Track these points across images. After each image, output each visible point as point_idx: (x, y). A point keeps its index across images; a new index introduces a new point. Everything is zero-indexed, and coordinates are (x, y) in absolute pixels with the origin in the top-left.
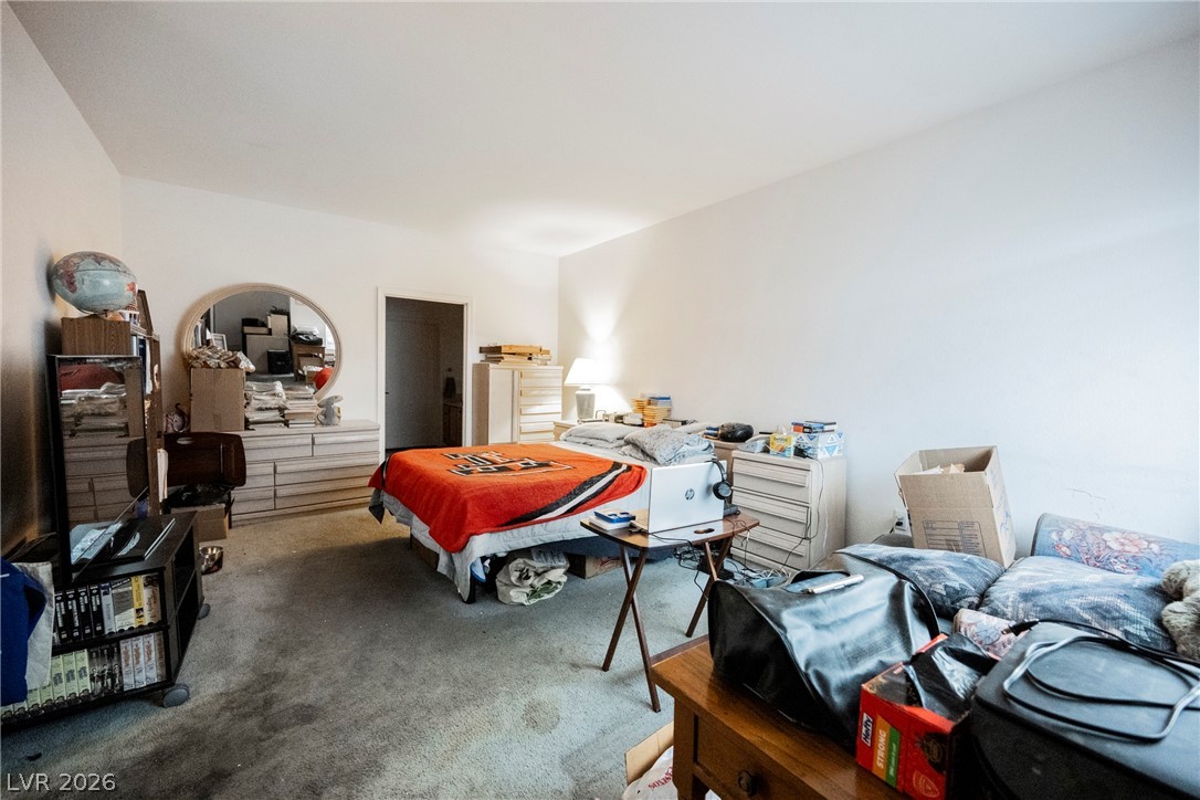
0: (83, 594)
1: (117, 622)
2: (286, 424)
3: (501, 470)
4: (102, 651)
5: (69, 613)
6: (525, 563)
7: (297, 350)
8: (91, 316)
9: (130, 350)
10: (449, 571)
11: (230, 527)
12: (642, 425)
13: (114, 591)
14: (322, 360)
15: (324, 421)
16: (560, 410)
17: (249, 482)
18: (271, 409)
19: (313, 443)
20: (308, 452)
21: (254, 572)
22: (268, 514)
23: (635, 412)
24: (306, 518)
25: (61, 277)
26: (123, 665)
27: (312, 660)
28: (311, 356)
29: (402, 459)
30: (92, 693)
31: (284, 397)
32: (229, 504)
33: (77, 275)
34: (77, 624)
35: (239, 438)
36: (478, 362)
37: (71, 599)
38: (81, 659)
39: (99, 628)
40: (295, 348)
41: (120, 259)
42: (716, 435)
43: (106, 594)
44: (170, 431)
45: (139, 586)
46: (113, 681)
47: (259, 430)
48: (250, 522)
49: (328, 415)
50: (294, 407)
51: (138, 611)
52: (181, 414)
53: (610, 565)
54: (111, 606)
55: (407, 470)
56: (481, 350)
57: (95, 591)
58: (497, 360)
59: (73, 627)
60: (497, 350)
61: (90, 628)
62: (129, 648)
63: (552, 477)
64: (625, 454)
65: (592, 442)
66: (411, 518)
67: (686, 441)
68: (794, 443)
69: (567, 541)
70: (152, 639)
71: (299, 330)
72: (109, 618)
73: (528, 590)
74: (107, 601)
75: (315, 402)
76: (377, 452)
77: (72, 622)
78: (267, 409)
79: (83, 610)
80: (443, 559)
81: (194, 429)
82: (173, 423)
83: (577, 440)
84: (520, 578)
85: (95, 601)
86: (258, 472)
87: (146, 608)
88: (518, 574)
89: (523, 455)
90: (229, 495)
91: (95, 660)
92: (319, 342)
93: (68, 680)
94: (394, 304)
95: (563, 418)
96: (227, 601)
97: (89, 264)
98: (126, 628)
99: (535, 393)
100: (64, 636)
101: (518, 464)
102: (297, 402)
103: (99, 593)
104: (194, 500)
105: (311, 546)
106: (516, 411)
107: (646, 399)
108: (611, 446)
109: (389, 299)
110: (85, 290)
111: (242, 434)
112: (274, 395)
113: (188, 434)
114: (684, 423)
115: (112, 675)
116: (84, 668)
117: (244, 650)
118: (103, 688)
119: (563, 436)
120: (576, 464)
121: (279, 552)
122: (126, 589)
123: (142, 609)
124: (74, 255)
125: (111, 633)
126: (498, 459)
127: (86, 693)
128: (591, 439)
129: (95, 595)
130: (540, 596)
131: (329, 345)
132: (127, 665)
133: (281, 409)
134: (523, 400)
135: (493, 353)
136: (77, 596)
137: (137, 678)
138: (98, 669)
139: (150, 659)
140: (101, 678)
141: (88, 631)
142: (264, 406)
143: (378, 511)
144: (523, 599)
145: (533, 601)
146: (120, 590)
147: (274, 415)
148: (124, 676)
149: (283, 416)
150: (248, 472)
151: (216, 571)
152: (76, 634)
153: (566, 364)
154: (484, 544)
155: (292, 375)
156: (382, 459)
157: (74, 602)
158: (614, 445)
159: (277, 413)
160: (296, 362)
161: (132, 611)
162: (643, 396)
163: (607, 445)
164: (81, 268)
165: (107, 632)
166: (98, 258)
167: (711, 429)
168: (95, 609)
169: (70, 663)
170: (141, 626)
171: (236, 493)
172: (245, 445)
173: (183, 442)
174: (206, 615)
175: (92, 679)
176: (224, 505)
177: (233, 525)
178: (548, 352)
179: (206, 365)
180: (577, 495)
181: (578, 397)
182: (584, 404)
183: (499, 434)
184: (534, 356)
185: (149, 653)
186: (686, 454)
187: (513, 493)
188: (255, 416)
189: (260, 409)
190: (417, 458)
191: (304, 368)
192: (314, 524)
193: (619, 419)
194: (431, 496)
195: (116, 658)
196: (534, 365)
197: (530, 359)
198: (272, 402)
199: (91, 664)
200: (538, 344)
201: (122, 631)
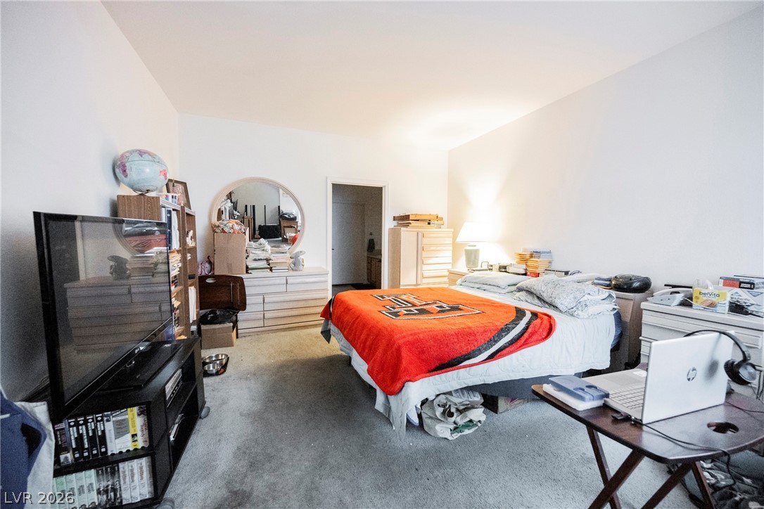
0: (90, 420)
1: (117, 445)
2: (271, 270)
3: (422, 312)
4: (106, 469)
5: (80, 436)
6: (447, 398)
7: (284, 223)
8: (140, 194)
9: (159, 217)
10: (385, 409)
11: (237, 337)
12: (525, 274)
13: (114, 419)
14: (296, 230)
15: (294, 269)
16: (451, 261)
17: (248, 308)
18: (261, 259)
19: (287, 283)
20: (283, 288)
21: (245, 377)
22: (261, 329)
23: (518, 263)
24: (283, 333)
25: (119, 167)
26: (122, 482)
27: (272, 480)
28: (292, 227)
29: (343, 299)
30: (99, 504)
31: (270, 251)
32: (235, 323)
33: (127, 165)
34: (86, 446)
35: (241, 279)
36: (392, 227)
37: (82, 425)
38: (90, 476)
39: (103, 450)
40: (282, 223)
41: (156, 153)
42: (608, 286)
43: (108, 421)
44: (203, 274)
45: (133, 415)
46: (115, 495)
47: (255, 274)
48: (249, 335)
49: (296, 263)
50: (276, 258)
51: (134, 436)
52: (210, 263)
53: (518, 402)
54: (113, 432)
55: (348, 309)
56: (395, 219)
57: (99, 419)
58: (407, 225)
59: (83, 449)
60: (407, 217)
61: (97, 450)
62: (126, 468)
63: (469, 323)
64: (520, 300)
65: (486, 287)
66: (351, 350)
67: (587, 291)
68: (729, 299)
69: (488, 384)
70: (144, 462)
71: (284, 212)
72: (111, 442)
73: (452, 427)
74: (109, 427)
75: (288, 255)
76: (327, 290)
77: (83, 444)
78: (259, 260)
79: (91, 434)
80: (380, 397)
81: (216, 273)
82: (204, 270)
83: (472, 285)
84: (443, 413)
85: (100, 427)
86: (253, 301)
87: (139, 434)
88: (441, 409)
89: (435, 298)
90: (236, 316)
91: (101, 477)
92: (294, 219)
93: (80, 494)
94: (337, 188)
95: (453, 267)
96: (224, 402)
97: (136, 157)
98: (124, 451)
99: (432, 248)
100: (77, 455)
101: (434, 306)
102: (277, 255)
103: (102, 420)
104: (214, 321)
105: (284, 358)
106: (419, 261)
107: (528, 254)
108: (503, 291)
109: (334, 185)
110: (133, 175)
111: (244, 276)
112: (263, 250)
113: (213, 276)
114: (567, 273)
115: (114, 490)
116: (91, 484)
117: (225, 458)
118: (108, 500)
119: (459, 281)
120: (484, 309)
121: (263, 360)
122: (123, 418)
123: (136, 435)
124: (128, 152)
125: (113, 454)
126: (416, 302)
127: (93, 505)
128: (484, 285)
129: (100, 421)
130: (461, 432)
131: (299, 220)
132: (125, 483)
133: (267, 260)
134: (425, 254)
135: (404, 220)
136: (86, 422)
137: (133, 494)
138: (103, 484)
139: (142, 478)
140: (106, 492)
141: (95, 452)
142: (257, 258)
143: (327, 334)
144: (447, 434)
145: (456, 435)
146: (119, 418)
147: (264, 264)
148: (123, 492)
149: (269, 265)
150: (248, 302)
151: (222, 373)
152: (86, 454)
153: (456, 228)
154: (418, 390)
155: (281, 239)
156: (330, 297)
157: (84, 427)
158: (506, 291)
159: (265, 262)
160: (282, 231)
161: (129, 436)
162: (525, 250)
163: (500, 290)
164: (130, 160)
165: (109, 453)
166: (141, 153)
167: (600, 279)
168: (100, 433)
169: (80, 479)
170: (136, 449)
171: (241, 315)
172: (246, 284)
173: (209, 281)
174: (207, 415)
175: (99, 492)
176: (232, 324)
177: (239, 336)
178: (442, 219)
179: (223, 231)
180: (496, 342)
181: (466, 251)
182: (472, 256)
183: (408, 279)
184: (432, 222)
185: (142, 474)
186: (588, 303)
187: (441, 339)
188: (252, 265)
189: (255, 260)
190: (354, 298)
191: (287, 234)
192: (286, 338)
193: (503, 269)
194: (368, 335)
195: (117, 475)
196: (432, 229)
197: (429, 224)
198: (262, 255)
199: (99, 481)
200: (434, 212)
201: (121, 452)
